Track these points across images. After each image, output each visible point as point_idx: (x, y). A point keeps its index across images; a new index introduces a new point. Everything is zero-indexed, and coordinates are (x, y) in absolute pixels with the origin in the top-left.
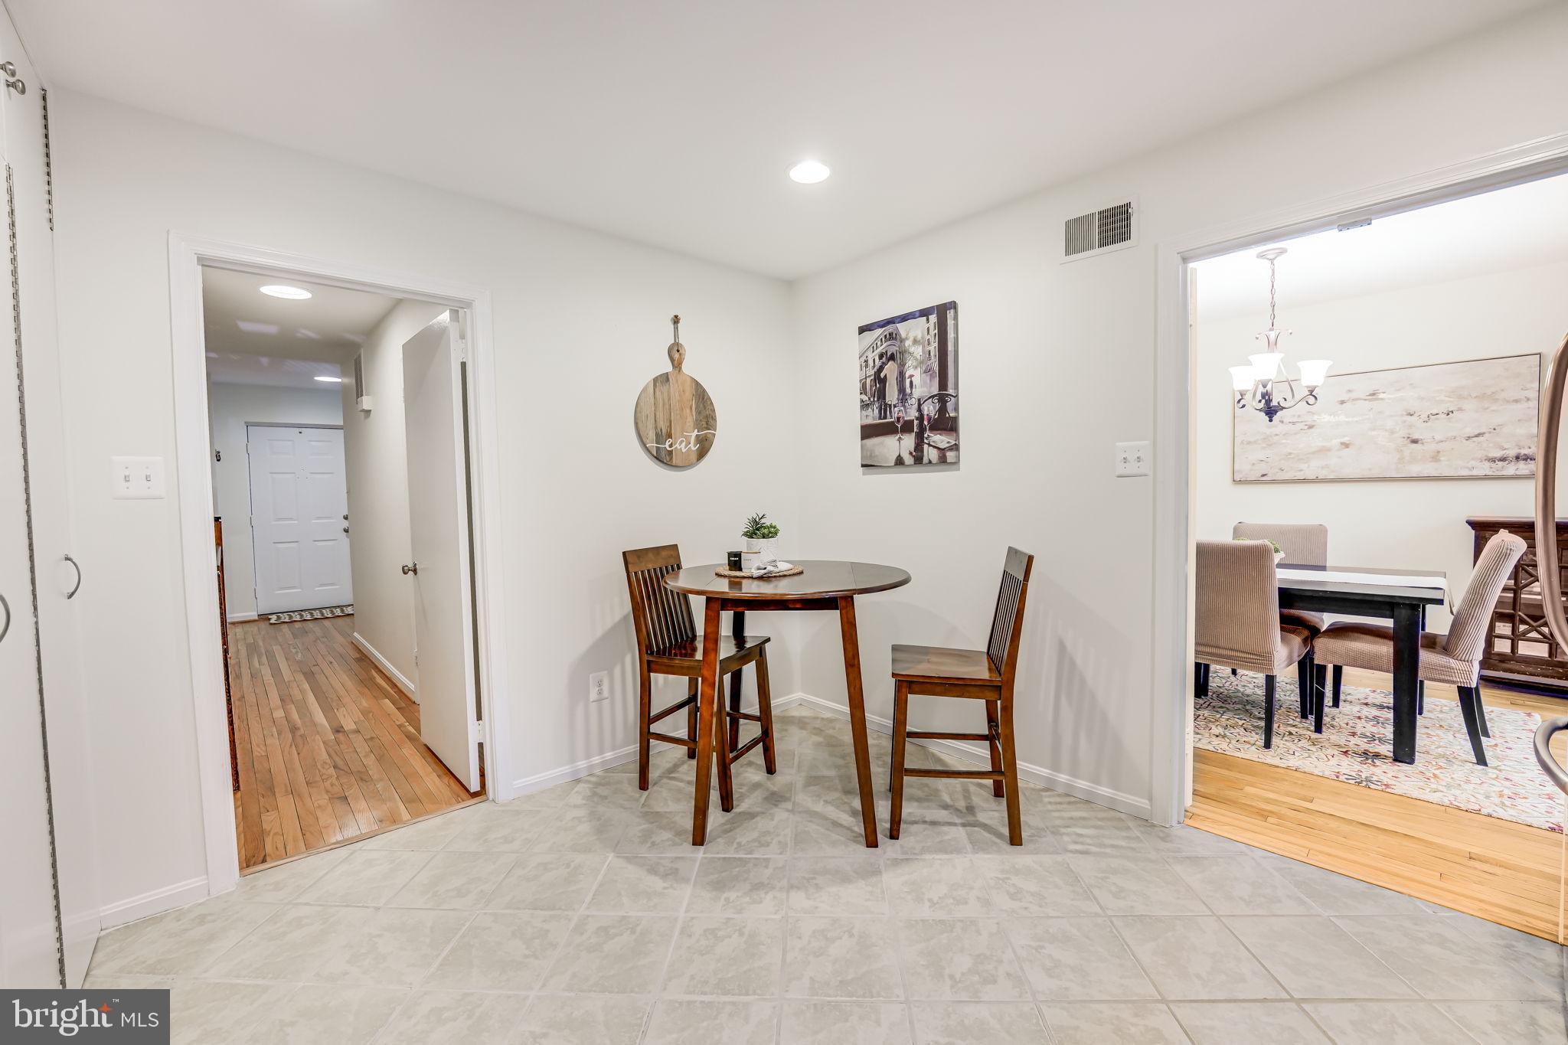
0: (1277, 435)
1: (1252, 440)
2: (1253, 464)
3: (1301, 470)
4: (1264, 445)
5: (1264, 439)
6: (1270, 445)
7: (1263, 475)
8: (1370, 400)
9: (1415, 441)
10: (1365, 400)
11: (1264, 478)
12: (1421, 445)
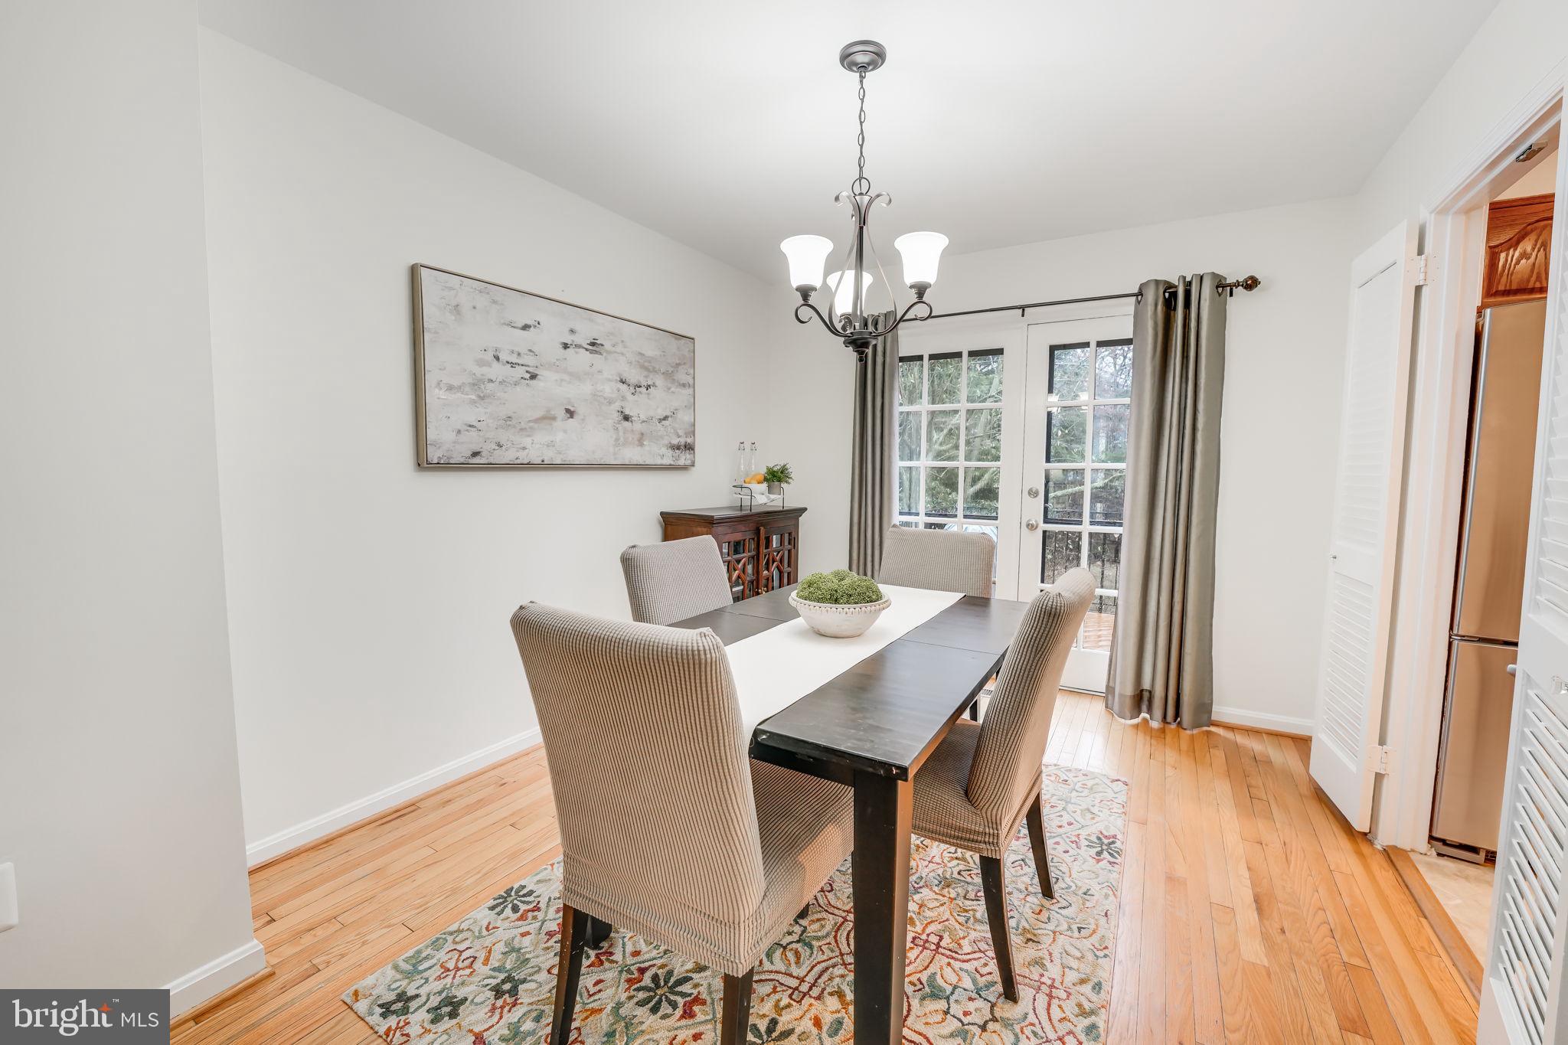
0: (491, 381)
1: (456, 383)
2: (459, 432)
3: (524, 448)
4: (473, 397)
5: (474, 384)
6: (482, 398)
7: (475, 454)
8: (592, 352)
9: (626, 418)
10: (587, 350)
11: (476, 460)
12: (630, 424)
